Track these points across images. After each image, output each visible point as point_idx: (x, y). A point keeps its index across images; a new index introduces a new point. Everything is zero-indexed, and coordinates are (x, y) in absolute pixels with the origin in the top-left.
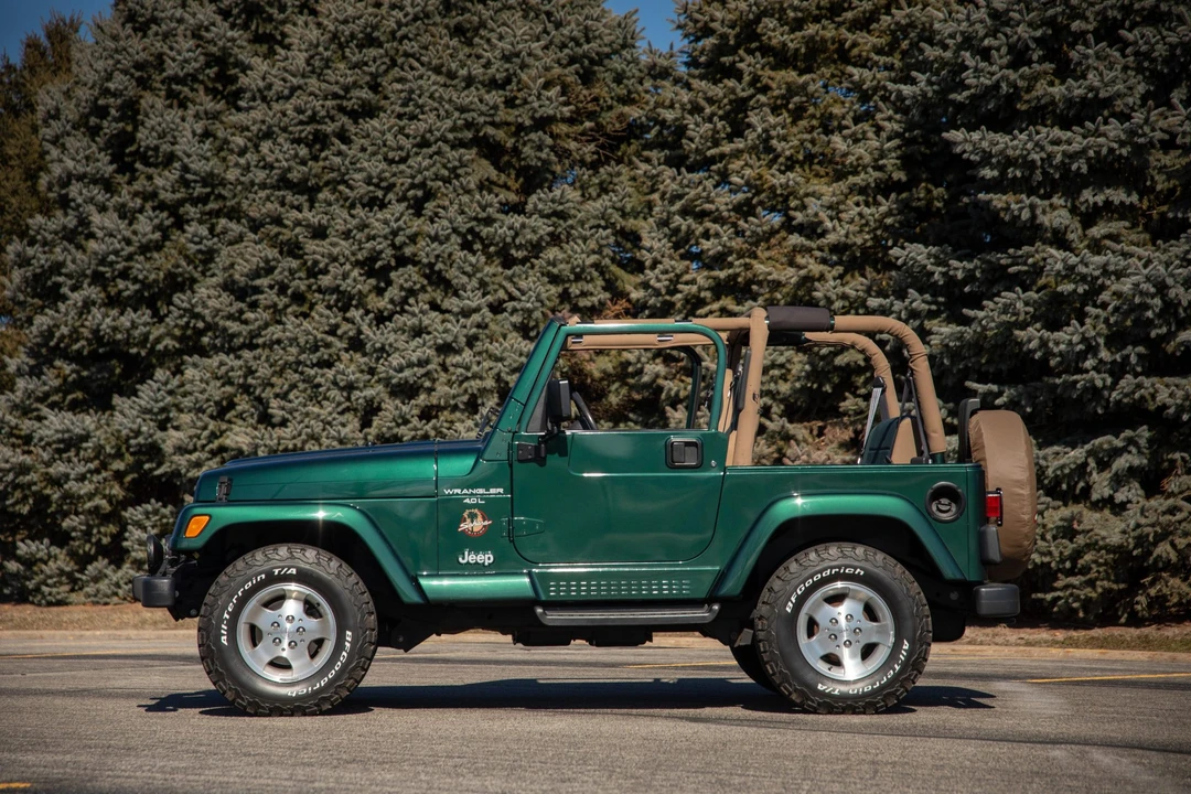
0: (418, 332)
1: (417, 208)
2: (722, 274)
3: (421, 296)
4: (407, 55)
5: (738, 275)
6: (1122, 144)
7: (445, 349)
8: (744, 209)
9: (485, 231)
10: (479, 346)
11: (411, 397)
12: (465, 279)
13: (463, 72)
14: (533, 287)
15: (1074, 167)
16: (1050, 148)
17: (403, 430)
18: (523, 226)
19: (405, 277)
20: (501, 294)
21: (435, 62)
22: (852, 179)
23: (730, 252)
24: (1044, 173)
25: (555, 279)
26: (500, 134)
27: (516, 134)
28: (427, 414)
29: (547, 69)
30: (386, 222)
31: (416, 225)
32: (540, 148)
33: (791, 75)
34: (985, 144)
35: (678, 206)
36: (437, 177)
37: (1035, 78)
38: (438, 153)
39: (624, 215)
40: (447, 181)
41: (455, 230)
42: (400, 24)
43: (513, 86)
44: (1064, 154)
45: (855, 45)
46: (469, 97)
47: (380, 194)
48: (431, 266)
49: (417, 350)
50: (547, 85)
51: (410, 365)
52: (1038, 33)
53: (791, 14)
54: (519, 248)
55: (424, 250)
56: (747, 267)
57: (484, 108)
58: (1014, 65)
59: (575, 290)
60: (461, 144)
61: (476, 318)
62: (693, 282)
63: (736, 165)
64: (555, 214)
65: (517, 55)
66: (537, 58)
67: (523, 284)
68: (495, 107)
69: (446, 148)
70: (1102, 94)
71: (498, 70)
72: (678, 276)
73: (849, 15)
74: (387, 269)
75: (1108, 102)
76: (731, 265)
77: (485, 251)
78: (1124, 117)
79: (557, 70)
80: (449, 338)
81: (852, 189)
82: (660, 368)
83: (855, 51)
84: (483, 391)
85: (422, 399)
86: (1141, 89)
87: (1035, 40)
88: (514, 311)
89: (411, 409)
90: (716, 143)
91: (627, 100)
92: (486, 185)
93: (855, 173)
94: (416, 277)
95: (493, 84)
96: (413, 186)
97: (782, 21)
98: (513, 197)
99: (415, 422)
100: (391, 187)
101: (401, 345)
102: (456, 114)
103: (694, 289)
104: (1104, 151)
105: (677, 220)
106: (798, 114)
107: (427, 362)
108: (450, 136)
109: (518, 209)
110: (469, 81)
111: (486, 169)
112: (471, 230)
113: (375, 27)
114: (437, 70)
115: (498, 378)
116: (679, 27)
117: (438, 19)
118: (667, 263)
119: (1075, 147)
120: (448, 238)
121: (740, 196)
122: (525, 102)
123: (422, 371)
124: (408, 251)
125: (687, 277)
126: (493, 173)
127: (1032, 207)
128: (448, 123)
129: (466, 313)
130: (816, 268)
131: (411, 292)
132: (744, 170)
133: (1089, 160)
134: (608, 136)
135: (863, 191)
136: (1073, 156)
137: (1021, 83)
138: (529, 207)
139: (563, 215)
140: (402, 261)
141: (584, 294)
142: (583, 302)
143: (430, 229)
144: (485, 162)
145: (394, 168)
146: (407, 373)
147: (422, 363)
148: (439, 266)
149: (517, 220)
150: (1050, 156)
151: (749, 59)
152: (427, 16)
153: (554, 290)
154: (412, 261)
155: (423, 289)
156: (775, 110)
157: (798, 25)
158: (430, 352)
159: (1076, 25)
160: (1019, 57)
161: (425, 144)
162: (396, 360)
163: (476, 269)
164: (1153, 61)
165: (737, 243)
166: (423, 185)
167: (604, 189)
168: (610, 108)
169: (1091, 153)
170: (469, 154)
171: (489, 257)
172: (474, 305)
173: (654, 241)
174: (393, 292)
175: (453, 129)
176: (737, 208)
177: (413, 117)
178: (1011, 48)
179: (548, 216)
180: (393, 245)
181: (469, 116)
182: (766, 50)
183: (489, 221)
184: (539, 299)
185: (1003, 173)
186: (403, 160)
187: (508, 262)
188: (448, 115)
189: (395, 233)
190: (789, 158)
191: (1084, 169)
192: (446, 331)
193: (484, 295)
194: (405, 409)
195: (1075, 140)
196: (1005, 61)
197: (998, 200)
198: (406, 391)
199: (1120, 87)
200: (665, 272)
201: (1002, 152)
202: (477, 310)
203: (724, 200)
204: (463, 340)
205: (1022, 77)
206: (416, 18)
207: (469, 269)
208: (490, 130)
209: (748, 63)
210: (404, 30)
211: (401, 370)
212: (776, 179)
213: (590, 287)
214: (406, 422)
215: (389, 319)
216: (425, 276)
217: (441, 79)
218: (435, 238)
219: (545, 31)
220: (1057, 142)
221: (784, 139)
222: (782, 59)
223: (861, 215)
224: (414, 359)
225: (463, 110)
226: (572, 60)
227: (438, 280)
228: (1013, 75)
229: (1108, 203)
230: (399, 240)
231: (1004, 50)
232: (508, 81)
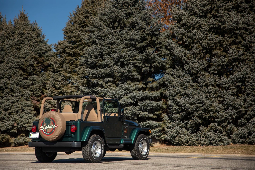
0: (9, 100)
1: (9, 79)
2: (59, 91)
3: (10, 94)
4: (8, 53)
5: (62, 91)
6: (110, 71)
7: (13, 103)
8: (63, 80)
9: (20, 83)
10: (19, 102)
11: (7, 111)
12: (17, 91)
13: (18, 56)
14: (28, 92)
15: (103, 75)
16: (99, 72)
17: (5, 117)
18: (27, 82)
19: (6, 90)
20: (23, 93)
21: (13, 54)
22: (79, 76)
23: (61, 87)
24: (99, 76)
25: (32, 91)
26: (24, 67)
27: (27, 67)
28: (10, 114)
29: (32, 55)
30: (3, 81)
31: (9, 82)
32: (30, 69)
33: (70, 57)
34: (89, 71)
35: (52, 79)
36: (12, 74)
37: (99, 61)
38: (13, 70)
39: (45, 80)
40: (14, 74)
41: (15, 83)
42: (7, 48)
43: (26, 58)
44: (101, 73)
45: (80, 53)
46: (19, 60)
47: (3, 76)
48: (11, 89)
49: (8, 103)
50: (32, 58)
51: (7, 105)
52: (99, 54)
53: (70, 47)
54: (26, 86)
55: (9, 86)
56: (63, 89)
57: (21, 62)
58: (95, 58)
59: (35, 93)
60: (17, 68)
61: (18, 97)
62: (55, 92)
63: (62, 72)
64: (33, 80)
65: (27, 53)
66: (30, 53)
67: (26, 92)
68: (23, 62)
69: (14, 69)
70: (107, 63)
71: (24, 55)
72: (53, 91)
73: (79, 48)
74: (4, 89)
75: (108, 65)
76: (61, 89)
77: (20, 86)
78: (109, 67)
79: (34, 55)
80: (13, 101)
81: (79, 77)
82: (50, 106)
83: (80, 54)
84: (19, 110)
85: (9, 111)
86: (113, 63)
87: (98, 55)
88: (25, 96)
89: (7, 113)
90: (59, 68)
91: (48, 60)
92: (21, 75)
93: (80, 74)
94: (8, 91)
95: (23, 58)
96: (8, 75)
97: (69, 48)
98: (26, 76)
99: (7, 115)
100: (4, 75)
101: (5, 102)
102: (16, 63)
103: (55, 93)
104: (107, 73)
105: (53, 81)
106: (72, 64)
107: (10, 105)
108: (15, 67)
109: (26, 79)
110: (19, 57)
111: (21, 72)
112: (18, 83)
113: (3, 48)
114: (13, 55)
115: (22, 108)
116: (54, 49)
117: (14, 47)
118: (51, 89)
119: (102, 72)
120: (14, 84)
121: (63, 78)
122: (28, 61)
123: (9, 106)
124: (7, 86)
125: (54, 91)
126: (22, 73)
127: (97, 81)
128: (15, 65)
129: (17, 96)
130: (73, 90)
131: (8, 93)
132: (63, 73)
133: (105, 74)
134: (45, 66)
135: (81, 77)
136: (103, 73)
137: (96, 61)
138: (28, 79)
139: (34, 80)
140: (6, 88)
141: (37, 93)
142: (37, 95)
143: (11, 82)
144: (21, 71)
145: (5, 72)
146: (6, 107)
147: (8, 105)
148: (12, 89)
149: (25, 81)
150: (99, 73)
151: (64, 54)
152: (12, 46)
153: (32, 93)
154: (8, 88)
155: (10, 92)
156: (68, 63)
157: (72, 49)
158: (10, 103)
159: (104, 53)
160: (96, 57)
161: (10, 68)
162: (4, 105)
163: (18, 89)
164: (115, 59)
165: (62, 86)
166: (10, 75)
167: (42, 76)
168: (45, 61)
169: (105, 73)
170: (18, 70)
171: (21, 87)
172: (18, 95)
173: (49, 85)
174: (4, 93)
175: (16, 65)
176: (62, 80)
177: (9, 63)
178: (95, 56)
179: (31, 80)
180: (4, 85)
181: (18, 63)
182: (67, 53)
183: (21, 81)
184: (29, 94)
185: (92, 76)
186: (7, 71)
187: (24, 88)
188: (15, 63)
189: (5, 83)
190: (70, 71)
191: (105, 75)
192: (13, 99)
193: (20, 94)
194: (6, 113)
195: (103, 71)
196: (94, 58)
197: (92, 80)
198: (6, 110)
199: (110, 62)
200: (51, 90)
201: (92, 72)
202: (18, 96)
203: (60, 78)
204: (16, 101)
205: (97, 60)
206: (10, 47)
207: (17, 89)
208: (22, 66)
209: (64, 55)
210: (8, 49)
211: (5, 106)
212: (68, 75)
213: (38, 92)
214: (6, 115)
215: (4, 98)
216: (10, 90)
217: (14, 57)
218: (11, 84)
219: (33, 49)
220: (100, 71)
221: (69, 68)
222: (69, 55)
223: (80, 81)
224: (7, 104)
225: (17, 62)
226: (38, 53)
227: (12, 91)
228: (95, 60)
229: (109, 80)
230: (5, 84)
231: (94, 56)
232: (25, 57)
